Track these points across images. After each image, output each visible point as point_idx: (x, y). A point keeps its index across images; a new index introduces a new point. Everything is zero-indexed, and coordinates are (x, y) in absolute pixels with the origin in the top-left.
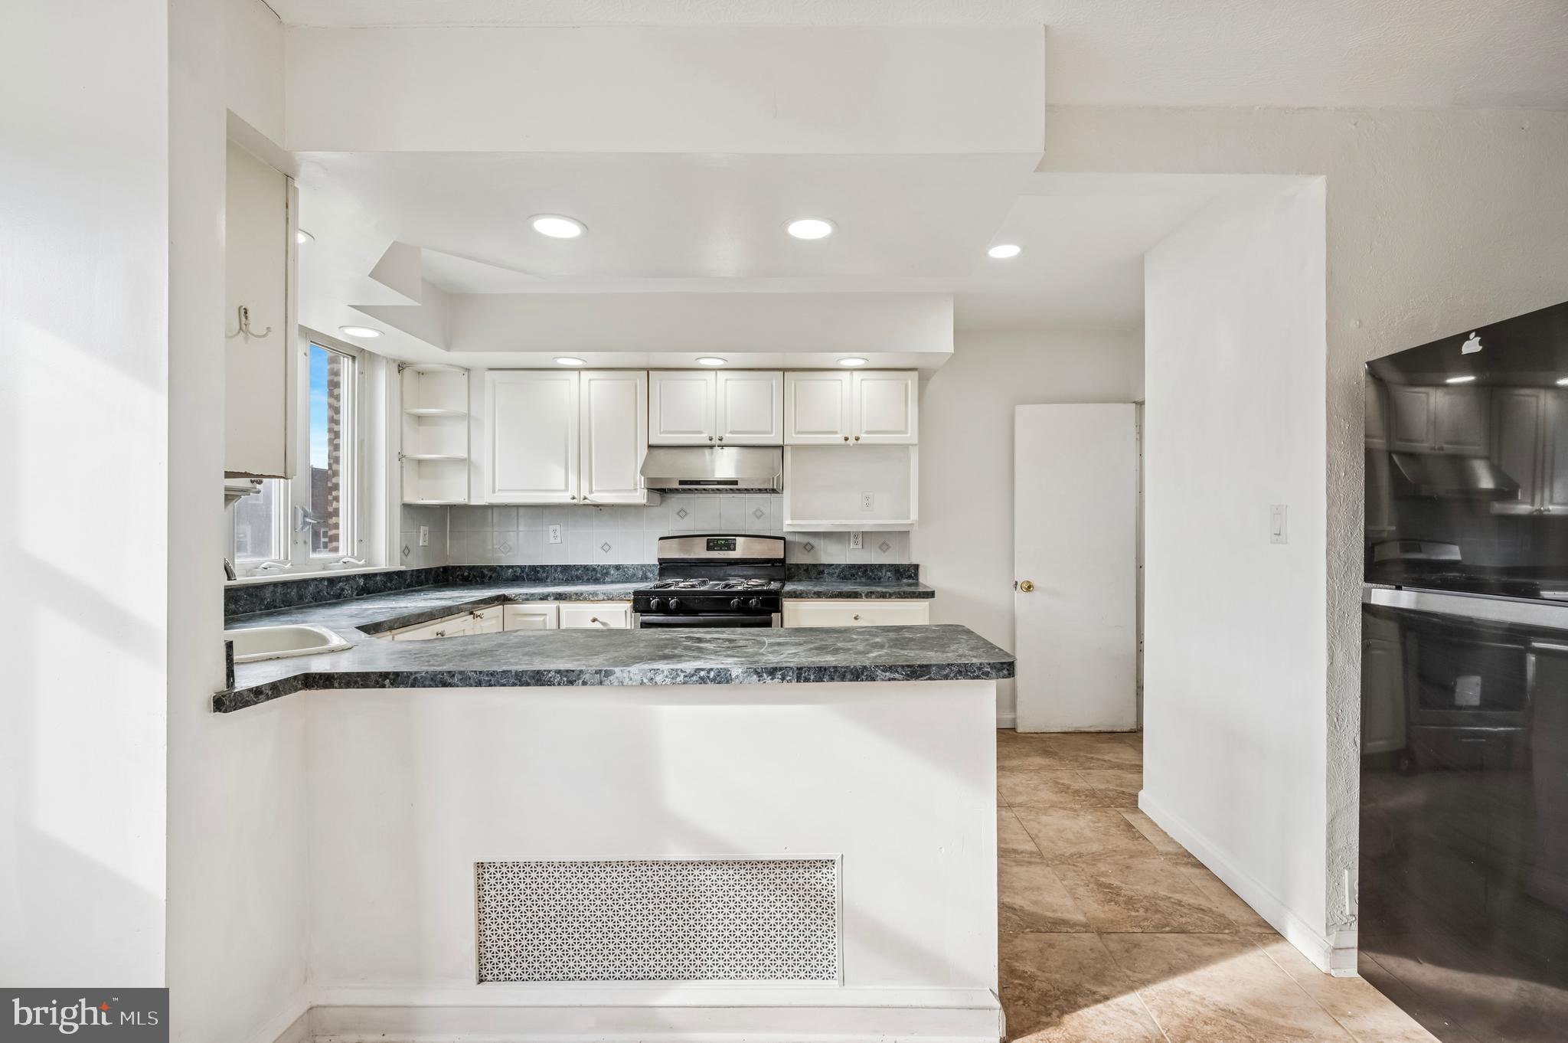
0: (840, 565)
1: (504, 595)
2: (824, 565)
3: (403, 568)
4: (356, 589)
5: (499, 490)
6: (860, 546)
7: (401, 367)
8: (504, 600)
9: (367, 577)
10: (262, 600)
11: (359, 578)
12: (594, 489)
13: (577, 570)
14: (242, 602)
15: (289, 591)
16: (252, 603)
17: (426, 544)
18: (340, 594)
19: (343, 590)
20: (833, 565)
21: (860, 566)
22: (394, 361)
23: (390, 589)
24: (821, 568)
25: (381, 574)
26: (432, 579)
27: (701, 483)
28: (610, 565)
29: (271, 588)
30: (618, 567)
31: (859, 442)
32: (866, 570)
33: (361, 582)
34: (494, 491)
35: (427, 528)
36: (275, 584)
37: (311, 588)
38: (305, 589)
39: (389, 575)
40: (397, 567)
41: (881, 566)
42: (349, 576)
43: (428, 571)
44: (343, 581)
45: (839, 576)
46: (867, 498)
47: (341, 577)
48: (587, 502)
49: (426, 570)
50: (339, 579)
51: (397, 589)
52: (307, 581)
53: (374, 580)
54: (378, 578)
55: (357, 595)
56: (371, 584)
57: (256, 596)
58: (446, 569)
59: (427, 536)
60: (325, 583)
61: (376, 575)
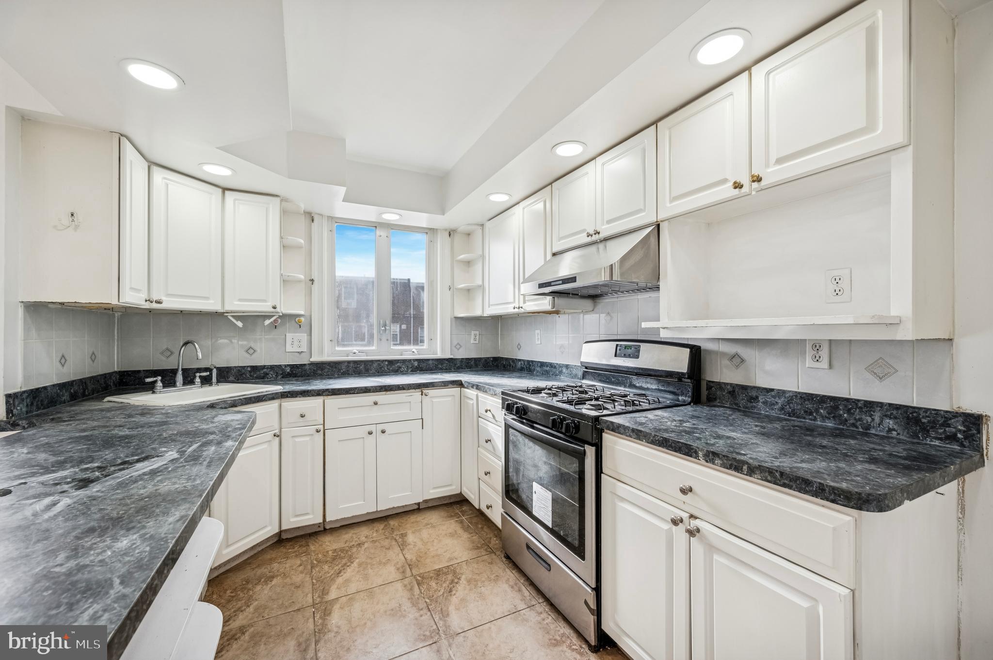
0: (784, 392)
1: (461, 381)
2: (758, 388)
3: (452, 357)
4: (411, 368)
5: (492, 305)
6: (824, 364)
7: (451, 233)
8: (460, 384)
9: (419, 361)
10: (339, 370)
11: (414, 361)
12: (526, 299)
13: (547, 366)
14: (326, 370)
15: (358, 366)
16: (332, 371)
17: (477, 342)
18: (398, 370)
19: (400, 368)
20: (772, 390)
21: (823, 399)
22: (446, 230)
23: (441, 369)
24: (754, 394)
25: (432, 360)
26: (481, 365)
27: (552, 284)
28: (563, 364)
29: (346, 364)
30: (567, 366)
31: (763, 183)
32: (836, 408)
33: (416, 364)
34: (489, 307)
35: (477, 333)
36: (349, 362)
37: (375, 365)
38: (370, 365)
39: (440, 361)
40: (448, 356)
41: (870, 406)
42: (406, 360)
43: (478, 360)
44: (400, 363)
45: (782, 409)
46: (837, 281)
47: (399, 360)
48: (522, 310)
49: (475, 359)
50: (397, 361)
51: (447, 369)
52: (372, 362)
53: (427, 363)
54: (430, 362)
55: (412, 371)
56: (423, 365)
57: (336, 367)
58: (496, 359)
59: (477, 337)
60: (387, 363)
61: (428, 360)
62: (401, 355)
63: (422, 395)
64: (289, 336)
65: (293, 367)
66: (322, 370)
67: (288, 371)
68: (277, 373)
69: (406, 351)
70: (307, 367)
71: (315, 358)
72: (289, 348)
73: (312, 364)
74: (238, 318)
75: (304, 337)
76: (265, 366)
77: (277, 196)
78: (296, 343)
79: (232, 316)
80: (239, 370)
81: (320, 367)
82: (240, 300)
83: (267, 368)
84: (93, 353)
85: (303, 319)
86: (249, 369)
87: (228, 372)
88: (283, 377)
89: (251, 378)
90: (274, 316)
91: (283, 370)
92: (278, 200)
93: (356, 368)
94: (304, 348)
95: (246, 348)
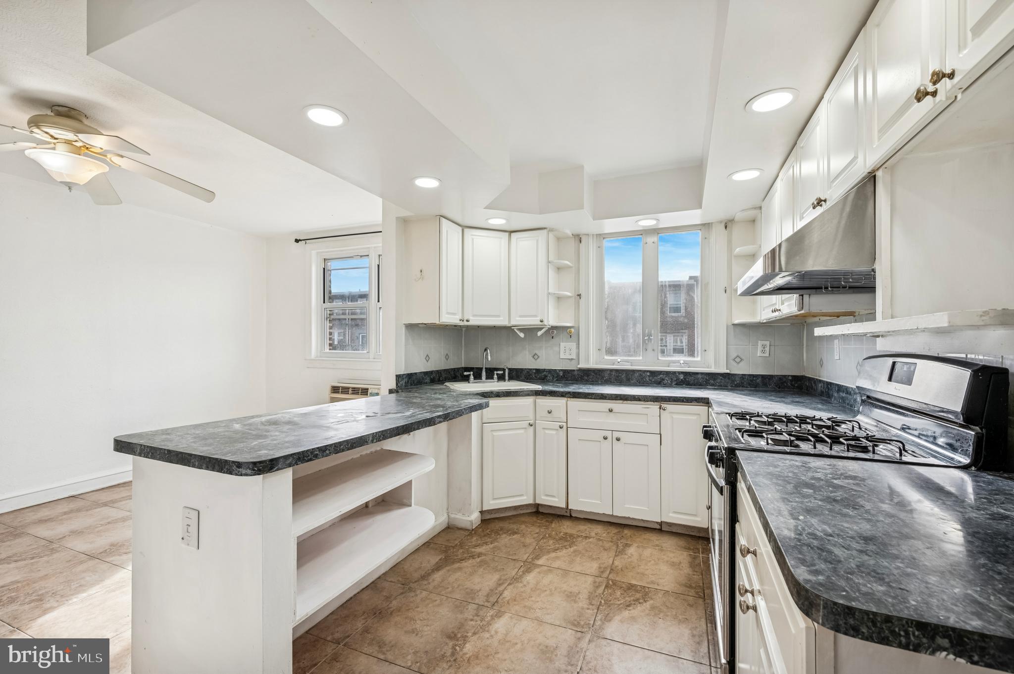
1: (710, 399)
3: (728, 371)
5: (765, 307)
7: (727, 224)
9: (686, 374)
10: (603, 377)
11: (679, 374)
12: (782, 299)
14: (591, 377)
15: (620, 375)
16: (596, 378)
17: (767, 355)
18: (661, 382)
19: (663, 380)
22: (721, 222)
23: (713, 385)
25: (702, 374)
26: (773, 384)
29: (609, 372)
33: (682, 377)
34: (764, 310)
35: (768, 343)
36: (611, 370)
37: (637, 375)
38: (632, 375)
40: (723, 370)
43: (770, 377)
44: (663, 374)
48: (780, 314)
49: (763, 377)
50: (660, 372)
51: (721, 386)
52: (634, 371)
53: (695, 377)
54: (700, 376)
55: (676, 384)
56: (691, 379)
57: (599, 375)
58: (796, 378)
59: (767, 349)
60: (648, 374)
61: (697, 373)
62: (669, 367)
63: (660, 409)
64: (563, 345)
65: (565, 371)
66: (588, 376)
67: (561, 375)
68: (553, 376)
69: (674, 362)
70: (576, 373)
71: (583, 365)
72: (562, 356)
73: (580, 370)
74: (521, 330)
75: (573, 345)
76: (545, 369)
77: (545, 228)
78: (568, 351)
79: (518, 329)
80: (528, 372)
81: (586, 373)
82: (521, 316)
83: (547, 371)
84: (447, 354)
85: (573, 330)
86: (534, 371)
87: (521, 373)
88: (557, 380)
89: (536, 378)
90: (543, 328)
91: (557, 374)
92: (545, 231)
93: (618, 377)
94: (574, 356)
95: (533, 355)
